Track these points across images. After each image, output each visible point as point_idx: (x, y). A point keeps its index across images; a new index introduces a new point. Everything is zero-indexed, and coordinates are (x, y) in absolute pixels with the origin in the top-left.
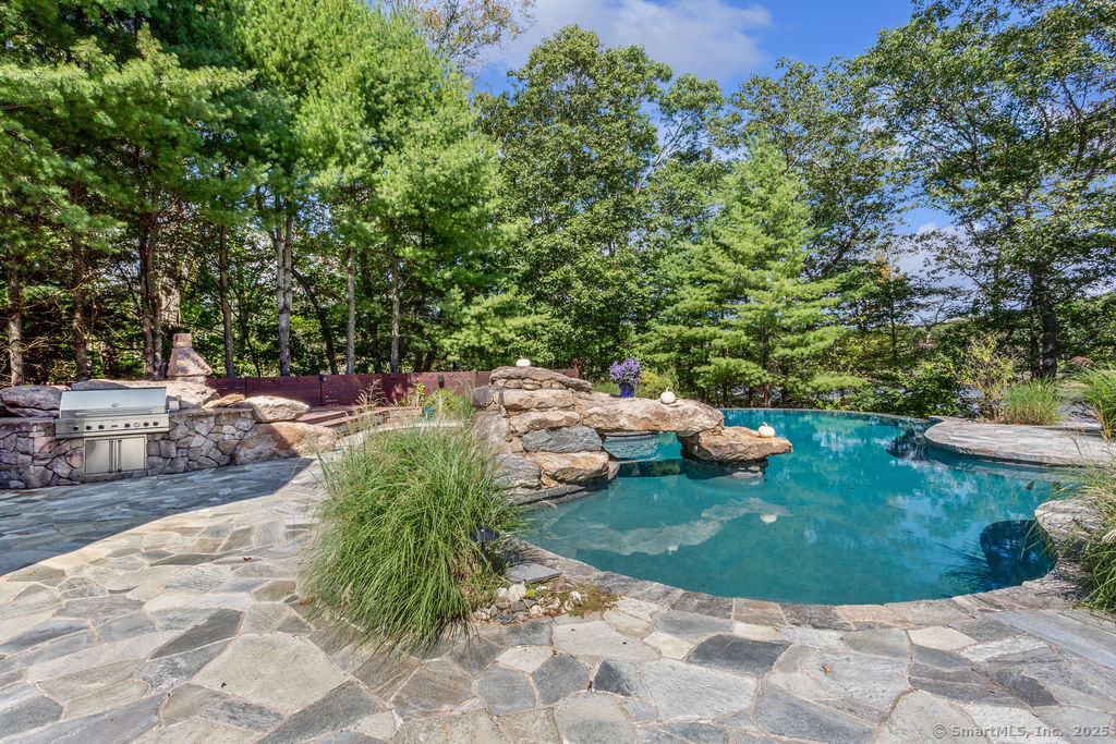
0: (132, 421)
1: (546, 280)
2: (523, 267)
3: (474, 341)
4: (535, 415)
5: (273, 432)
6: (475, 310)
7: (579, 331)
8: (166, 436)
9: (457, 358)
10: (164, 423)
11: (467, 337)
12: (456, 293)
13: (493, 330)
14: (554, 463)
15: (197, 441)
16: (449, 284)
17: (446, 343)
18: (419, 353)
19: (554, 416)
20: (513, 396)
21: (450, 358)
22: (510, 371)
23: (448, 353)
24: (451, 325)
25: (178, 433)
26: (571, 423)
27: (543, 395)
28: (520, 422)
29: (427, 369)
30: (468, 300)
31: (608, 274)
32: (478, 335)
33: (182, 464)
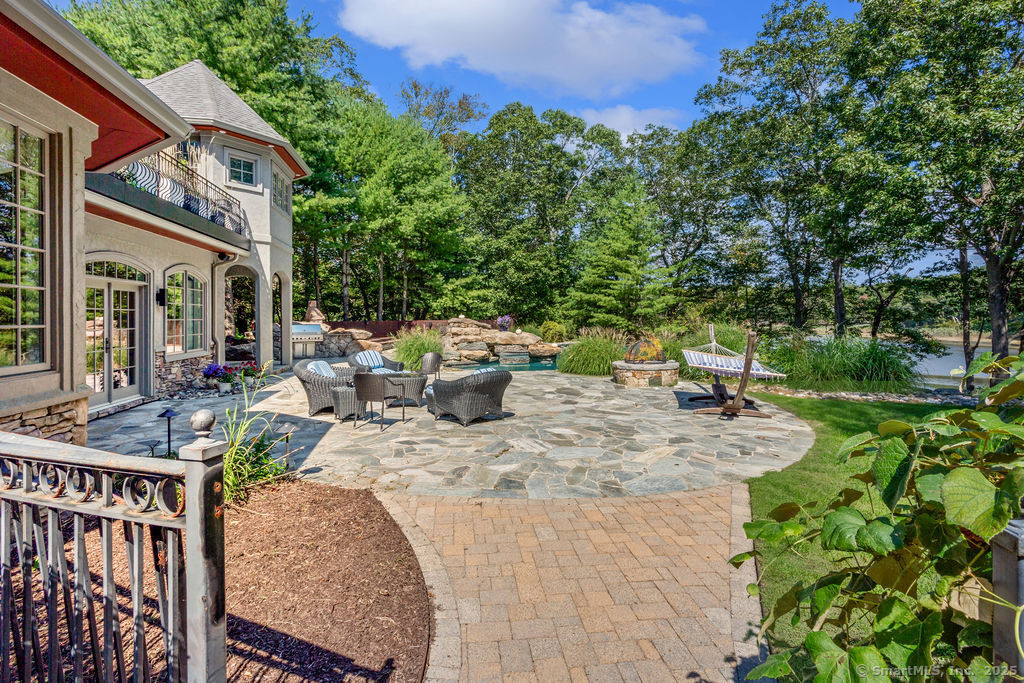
0: (311, 336)
1: (494, 267)
2: (480, 259)
3: (450, 304)
4: (463, 337)
5: (359, 344)
6: (450, 287)
7: (512, 297)
8: (322, 343)
9: (439, 313)
10: (321, 339)
11: (445, 301)
12: (440, 277)
13: (461, 298)
14: (465, 353)
15: (332, 346)
16: (436, 271)
17: (434, 305)
18: (418, 309)
19: (470, 338)
20: (455, 330)
21: (435, 313)
22: (455, 320)
23: (435, 310)
24: (437, 293)
25: (326, 342)
26: (477, 340)
27: (467, 330)
28: (457, 339)
29: (424, 318)
30: (447, 280)
31: (532, 263)
32: (452, 300)
33: (327, 354)
